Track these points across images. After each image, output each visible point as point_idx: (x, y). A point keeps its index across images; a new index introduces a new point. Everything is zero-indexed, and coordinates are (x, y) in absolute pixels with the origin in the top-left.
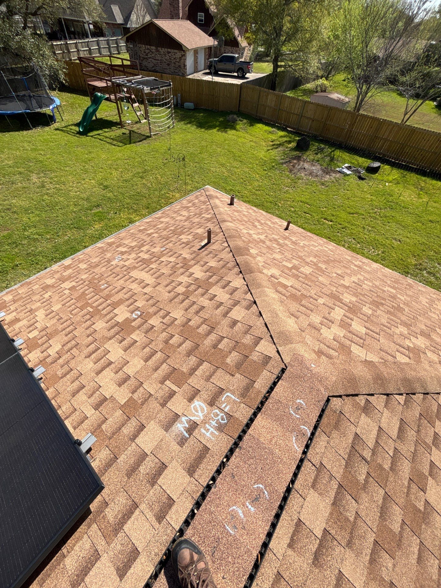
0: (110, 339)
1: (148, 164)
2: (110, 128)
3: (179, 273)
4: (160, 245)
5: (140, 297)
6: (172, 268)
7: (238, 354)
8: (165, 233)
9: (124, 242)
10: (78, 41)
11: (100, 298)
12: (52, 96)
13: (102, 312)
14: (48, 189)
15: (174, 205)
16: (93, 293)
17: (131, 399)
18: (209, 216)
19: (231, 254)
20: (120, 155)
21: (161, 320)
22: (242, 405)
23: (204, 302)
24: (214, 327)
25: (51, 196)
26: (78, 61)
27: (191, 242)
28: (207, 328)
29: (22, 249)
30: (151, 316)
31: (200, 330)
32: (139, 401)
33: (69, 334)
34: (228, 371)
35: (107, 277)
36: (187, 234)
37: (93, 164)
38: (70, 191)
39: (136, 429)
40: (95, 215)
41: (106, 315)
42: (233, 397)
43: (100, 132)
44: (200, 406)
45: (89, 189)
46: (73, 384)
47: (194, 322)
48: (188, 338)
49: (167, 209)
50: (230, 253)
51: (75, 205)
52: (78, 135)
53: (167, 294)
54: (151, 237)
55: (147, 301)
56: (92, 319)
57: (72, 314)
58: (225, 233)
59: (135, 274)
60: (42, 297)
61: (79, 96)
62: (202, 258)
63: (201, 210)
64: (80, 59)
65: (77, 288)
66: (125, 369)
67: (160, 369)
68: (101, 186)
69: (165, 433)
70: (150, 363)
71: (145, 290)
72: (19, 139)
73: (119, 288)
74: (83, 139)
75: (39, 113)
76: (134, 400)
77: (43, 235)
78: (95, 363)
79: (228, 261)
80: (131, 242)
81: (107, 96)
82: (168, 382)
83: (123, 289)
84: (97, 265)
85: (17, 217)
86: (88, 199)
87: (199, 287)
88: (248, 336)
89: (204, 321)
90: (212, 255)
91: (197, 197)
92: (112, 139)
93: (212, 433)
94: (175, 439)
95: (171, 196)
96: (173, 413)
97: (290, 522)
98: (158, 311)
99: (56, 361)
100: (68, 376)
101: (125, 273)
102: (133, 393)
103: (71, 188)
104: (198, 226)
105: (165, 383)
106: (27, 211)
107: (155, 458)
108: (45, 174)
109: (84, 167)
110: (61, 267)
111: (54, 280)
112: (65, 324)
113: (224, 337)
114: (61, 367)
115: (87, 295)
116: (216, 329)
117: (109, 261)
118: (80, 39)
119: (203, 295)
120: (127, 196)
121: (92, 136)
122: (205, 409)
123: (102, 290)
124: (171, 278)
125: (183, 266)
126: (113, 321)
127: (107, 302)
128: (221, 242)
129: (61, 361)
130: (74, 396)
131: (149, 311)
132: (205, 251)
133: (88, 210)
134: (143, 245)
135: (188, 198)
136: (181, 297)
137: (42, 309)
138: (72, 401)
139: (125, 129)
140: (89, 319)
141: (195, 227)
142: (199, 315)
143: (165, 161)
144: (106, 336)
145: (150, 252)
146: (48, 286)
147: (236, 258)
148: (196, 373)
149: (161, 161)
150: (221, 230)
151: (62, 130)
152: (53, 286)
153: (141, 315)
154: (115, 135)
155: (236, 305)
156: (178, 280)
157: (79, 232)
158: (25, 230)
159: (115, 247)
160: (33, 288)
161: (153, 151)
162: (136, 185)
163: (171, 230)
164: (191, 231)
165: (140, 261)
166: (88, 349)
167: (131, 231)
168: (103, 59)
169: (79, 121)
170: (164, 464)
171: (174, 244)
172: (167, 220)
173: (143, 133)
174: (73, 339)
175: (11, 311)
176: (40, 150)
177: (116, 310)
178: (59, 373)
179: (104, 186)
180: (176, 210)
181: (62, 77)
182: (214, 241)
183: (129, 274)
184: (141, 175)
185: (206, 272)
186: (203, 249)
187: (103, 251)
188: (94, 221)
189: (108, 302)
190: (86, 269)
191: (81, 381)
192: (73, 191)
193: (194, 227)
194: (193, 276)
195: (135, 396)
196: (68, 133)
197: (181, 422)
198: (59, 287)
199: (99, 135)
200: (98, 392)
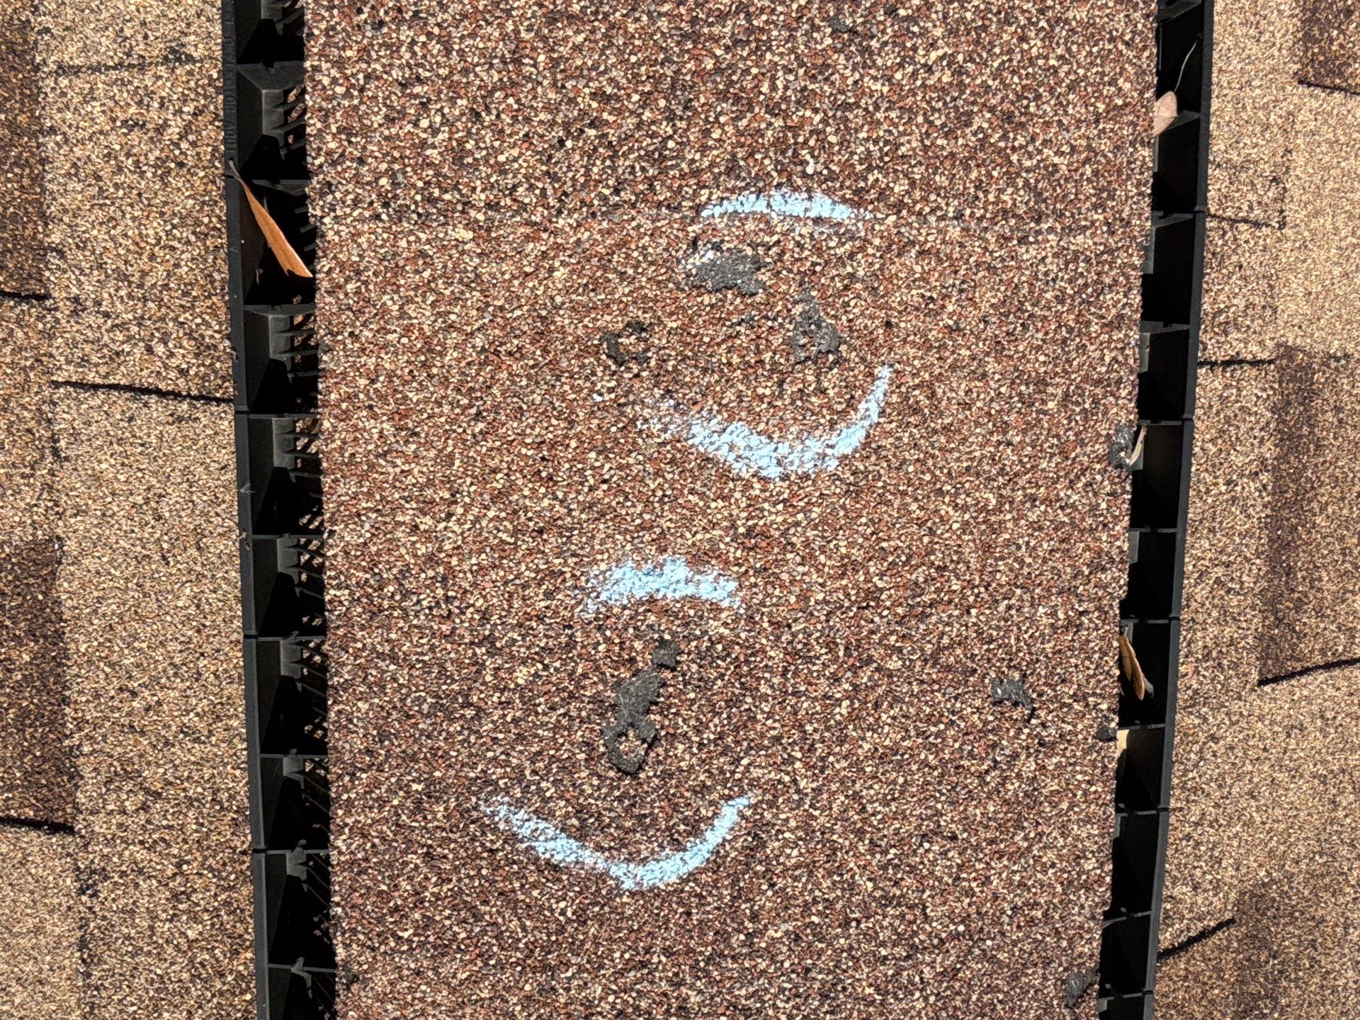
97: (130, 746)
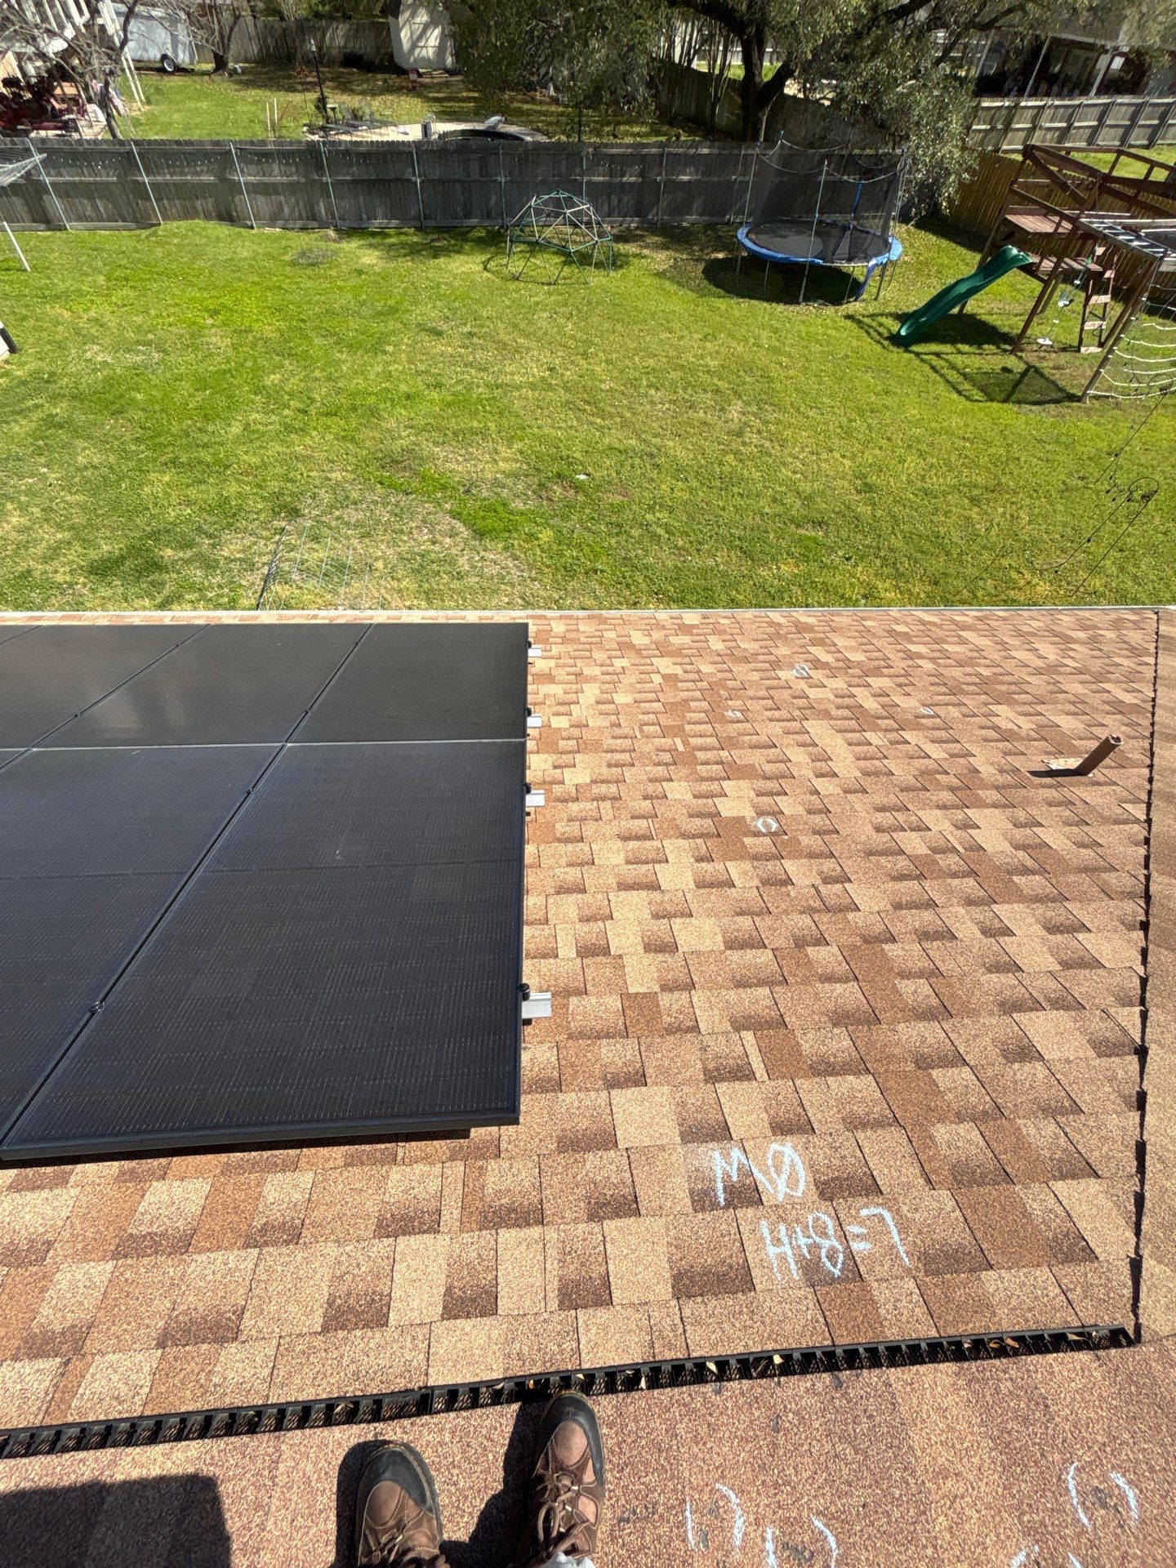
0: (684, 836)
1: (1016, 473)
2: (980, 345)
3: (934, 798)
4: (924, 696)
5: (798, 791)
6: (923, 773)
7: (982, 1143)
8: (957, 673)
9: (836, 641)
10: (1050, 103)
11: (711, 736)
12: (893, 236)
13: (699, 767)
14: (744, 444)
15: (1026, 614)
16: (703, 715)
17: (651, 997)
18: (1128, 698)
19: (1142, 851)
20: (956, 421)
21: (818, 882)
22: (910, 1284)
23: (965, 924)
24: (953, 1012)
25: (741, 461)
26: (1019, 158)
27: (1020, 738)
28: (928, 996)
29: (624, 543)
30: (799, 853)
31: (907, 987)
32: (667, 1019)
33: (616, 766)
34: (923, 1158)
35: (751, 698)
36: (1019, 709)
37: (874, 423)
38: (784, 464)
39: (625, 1069)
40: (800, 540)
41: (703, 779)
42: (896, 1238)
43: (946, 348)
44: (793, 1165)
45: (827, 476)
46: (567, 869)
47: (901, 953)
48: (860, 977)
49: (1001, 614)
50: (1137, 844)
51: (775, 500)
52: (886, 343)
53: (869, 830)
54: (910, 662)
55: (809, 812)
56: (672, 767)
57: (641, 731)
58: (1156, 777)
59: (817, 729)
60: (608, 661)
61: (954, 245)
62: (1028, 802)
63: (1112, 669)
64: (1028, 152)
65: (680, 685)
66: (677, 922)
67: (749, 991)
68: (859, 482)
69: (678, 1139)
70: (735, 956)
71: (822, 785)
72: (760, 319)
73: (763, 738)
74: (895, 356)
75: (838, 271)
76: (658, 1006)
77: (673, 535)
78: (628, 862)
79: (1115, 862)
80: (852, 649)
81: (1033, 259)
82: (748, 1036)
83: (770, 747)
84: (746, 660)
85: (655, 477)
86: (808, 499)
87: (973, 873)
88: (1049, 1128)
89: (932, 974)
90: (1067, 813)
91: (1117, 625)
92: (965, 375)
93: (782, 1258)
94: (690, 1177)
95: (1022, 583)
96: (721, 1118)
98: (820, 855)
99: (566, 801)
100: (570, 847)
101: (797, 713)
102: (665, 988)
103: (791, 460)
104: (1072, 708)
105: (744, 1033)
106: (678, 471)
107: (627, 1167)
108: (760, 409)
109: (850, 421)
110: (675, 621)
111: (646, 640)
112: (619, 741)
113: (965, 1063)
114: (569, 821)
115: (690, 710)
116: (955, 1020)
117: (776, 665)
118: (1059, 95)
119: (970, 902)
120: (902, 531)
121: (917, 354)
122: (802, 1186)
123: (725, 721)
124: (903, 796)
125: (958, 788)
126: (710, 801)
127: (721, 753)
128: (1125, 793)
129: (574, 807)
130: (558, 893)
131: (800, 838)
132: (1050, 787)
133: (792, 521)
134: (877, 672)
135: (1087, 614)
136: (902, 863)
137: (596, 685)
138: (551, 901)
139: (1020, 358)
140: (667, 764)
141: (1060, 707)
142: (927, 945)
143: (1075, 482)
144: (678, 822)
145: (886, 699)
146: (631, 646)
147: (1154, 875)
148: (830, 1080)
149: (1063, 477)
150: (1148, 762)
151: (859, 322)
152: (638, 652)
153: (775, 834)
154: (980, 368)
155: (1067, 1008)
156: (920, 813)
157: (743, 562)
158: (651, 508)
159: (807, 641)
160: (606, 634)
161: (1057, 442)
162: (946, 513)
163: (978, 675)
164: (1039, 708)
165: (848, 707)
166: (631, 822)
167: (868, 623)
168: (1086, 157)
169: (914, 308)
170: (637, 1202)
171: (964, 716)
172: (984, 642)
173: (1062, 384)
174: (617, 782)
175: (549, 654)
176: (784, 354)
177: (729, 782)
178: (561, 828)
179: (866, 484)
180: (1025, 629)
181: (950, 190)
182: (1102, 779)
183: (804, 723)
184: (975, 492)
185: (1017, 848)
186: (1048, 780)
187: (776, 634)
188: (788, 554)
189: (724, 754)
190: (719, 655)
191: (585, 876)
192: (791, 467)
193: (1056, 703)
194: (972, 831)
195: (665, 1000)
196: (867, 332)
197: (726, 1156)
198: (648, 661)
199: (938, 355)
200: (600, 923)
